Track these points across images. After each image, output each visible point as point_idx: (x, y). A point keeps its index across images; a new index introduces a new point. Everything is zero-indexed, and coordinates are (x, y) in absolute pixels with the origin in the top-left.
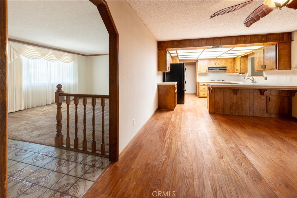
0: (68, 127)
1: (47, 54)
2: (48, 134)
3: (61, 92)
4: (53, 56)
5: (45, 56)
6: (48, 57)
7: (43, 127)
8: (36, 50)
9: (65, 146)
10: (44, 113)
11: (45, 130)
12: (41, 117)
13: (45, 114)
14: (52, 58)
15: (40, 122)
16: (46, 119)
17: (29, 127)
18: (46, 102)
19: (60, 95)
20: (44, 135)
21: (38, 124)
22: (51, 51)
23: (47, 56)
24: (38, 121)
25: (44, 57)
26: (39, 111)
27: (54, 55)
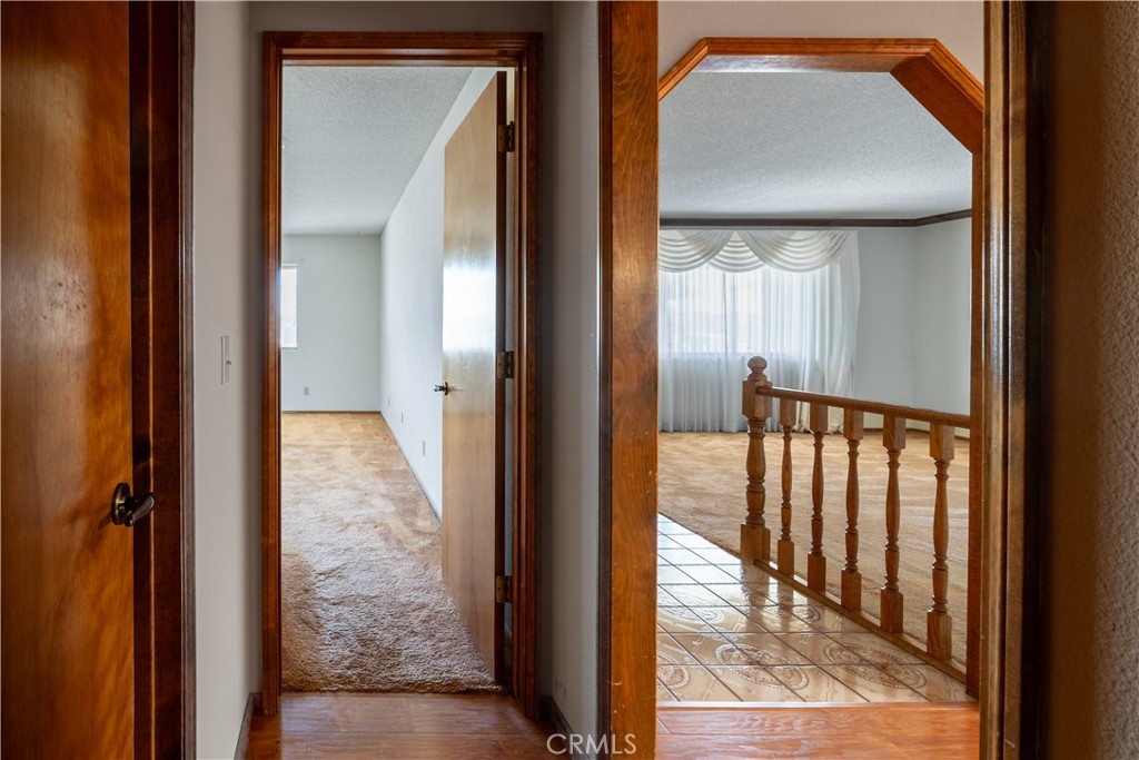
0: (786, 507)
1: (721, 248)
2: (721, 516)
3: (761, 383)
4: (743, 252)
5: (717, 257)
6: (725, 257)
7: (707, 495)
8: (687, 239)
9: (774, 565)
10: (709, 457)
11: (712, 504)
12: (702, 465)
13: (713, 460)
14: (744, 259)
15: (698, 478)
16: (717, 475)
17: (670, 482)
18: (717, 419)
19: (758, 393)
20: (710, 514)
21: (696, 481)
22: (736, 234)
23: (721, 253)
24: (692, 474)
25: (712, 261)
26: (694, 445)
27: (747, 245)
